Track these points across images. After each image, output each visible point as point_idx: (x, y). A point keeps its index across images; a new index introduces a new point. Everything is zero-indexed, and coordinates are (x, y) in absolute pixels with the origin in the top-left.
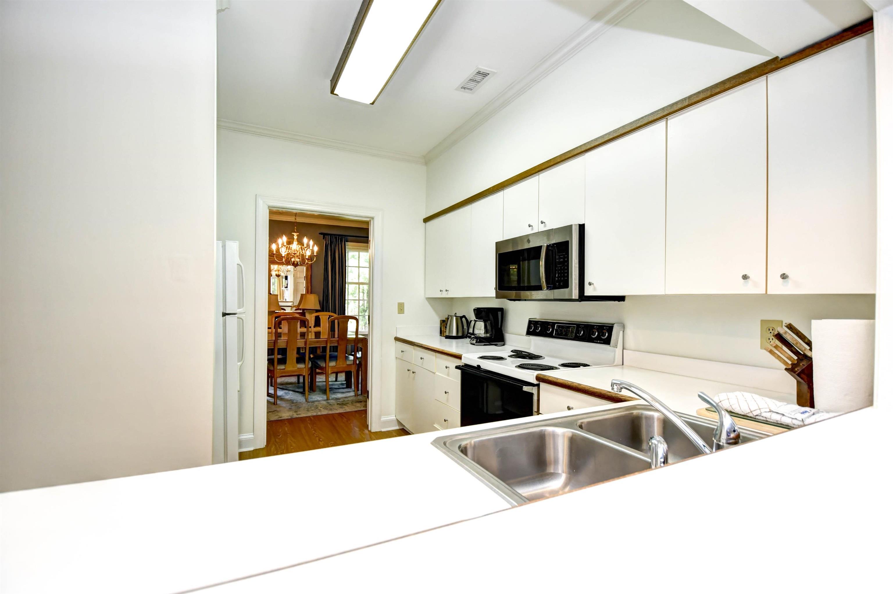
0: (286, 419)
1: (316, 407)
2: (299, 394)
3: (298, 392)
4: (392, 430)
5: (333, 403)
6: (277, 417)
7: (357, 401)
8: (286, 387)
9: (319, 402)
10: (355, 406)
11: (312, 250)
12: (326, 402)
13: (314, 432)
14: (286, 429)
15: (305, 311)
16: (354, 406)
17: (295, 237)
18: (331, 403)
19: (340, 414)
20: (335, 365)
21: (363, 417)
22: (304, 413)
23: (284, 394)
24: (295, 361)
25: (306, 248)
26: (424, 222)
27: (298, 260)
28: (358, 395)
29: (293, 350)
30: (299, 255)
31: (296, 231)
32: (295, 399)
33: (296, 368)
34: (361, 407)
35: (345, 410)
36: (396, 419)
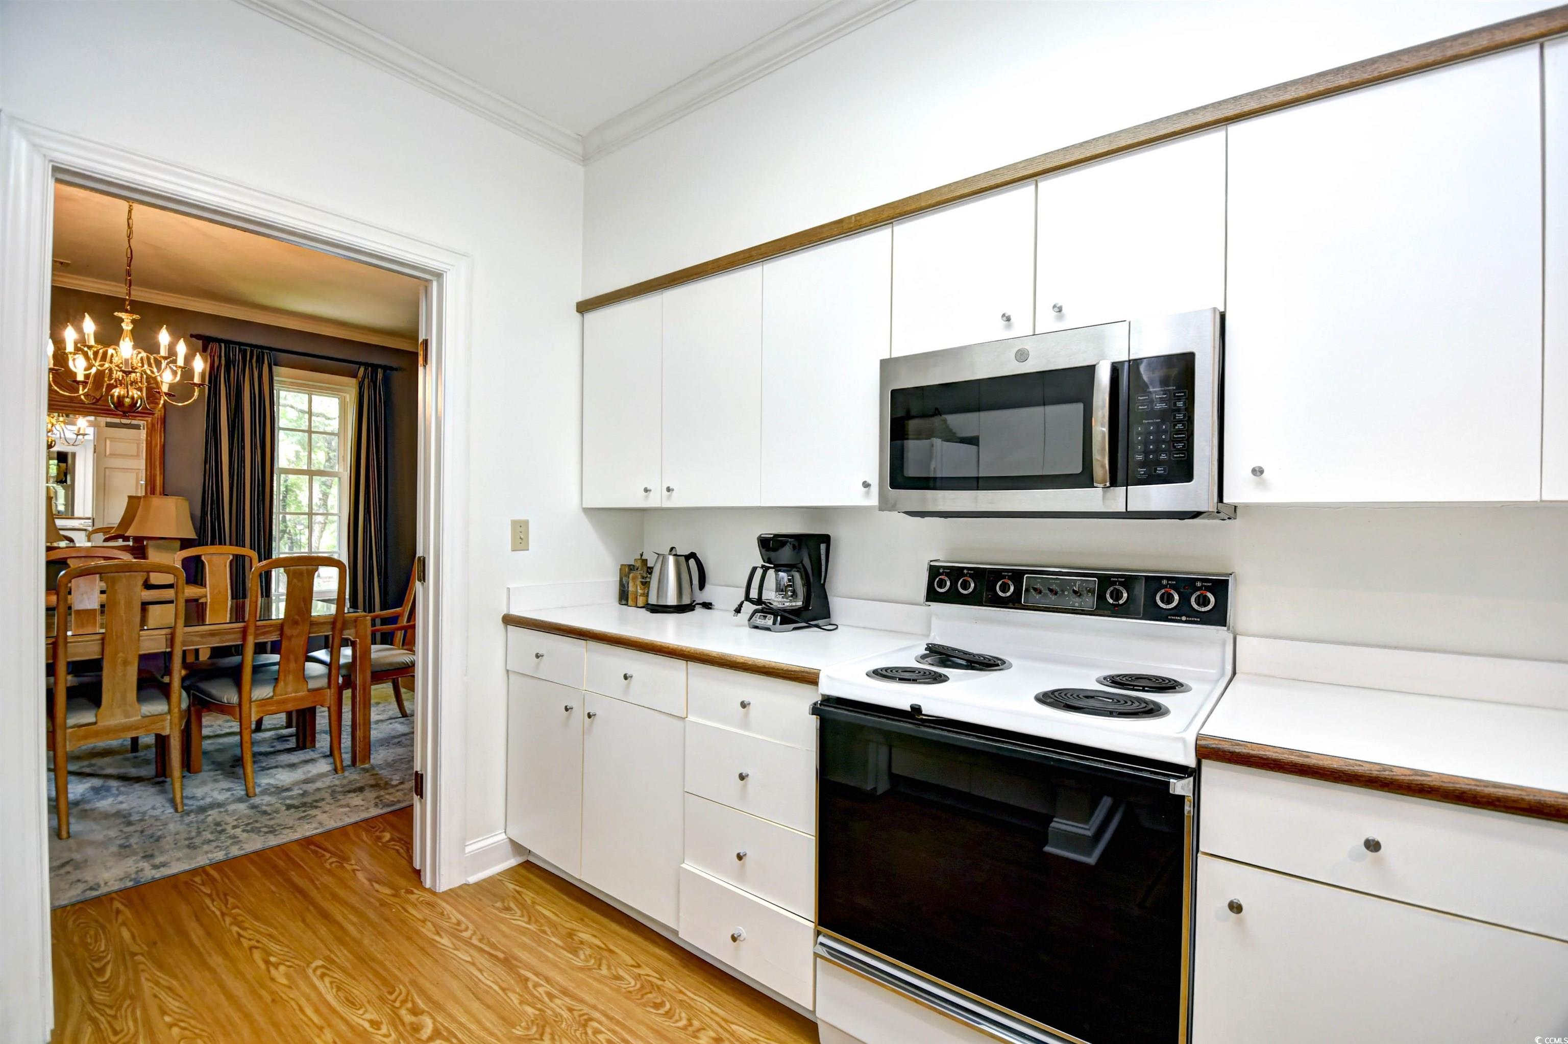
0: (116, 892)
1: (219, 828)
2: (143, 788)
3: (138, 780)
4: (498, 874)
5: (271, 805)
6: (79, 891)
7: (347, 789)
8: (94, 765)
9: (222, 810)
10: (348, 806)
11: (184, 368)
12: (247, 804)
13: (235, 929)
14: (126, 934)
15: (145, 543)
16: (342, 806)
17: (127, 326)
18: (264, 808)
19: (307, 842)
20: (271, 694)
21: (388, 841)
22: (179, 859)
23: (92, 793)
24: (132, 694)
25: (165, 358)
26: (578, 311)
27: (135, 394)
28: (343, 769)
29: (125, 663)
30: (139, 380)
31: (128, 307)
32: (132, 808)
33: (140, 717)
34: (368, 809)
35: (320, 824)
36: (508, 840)
